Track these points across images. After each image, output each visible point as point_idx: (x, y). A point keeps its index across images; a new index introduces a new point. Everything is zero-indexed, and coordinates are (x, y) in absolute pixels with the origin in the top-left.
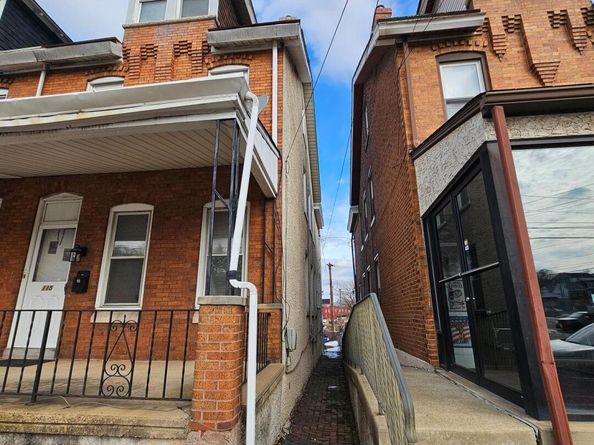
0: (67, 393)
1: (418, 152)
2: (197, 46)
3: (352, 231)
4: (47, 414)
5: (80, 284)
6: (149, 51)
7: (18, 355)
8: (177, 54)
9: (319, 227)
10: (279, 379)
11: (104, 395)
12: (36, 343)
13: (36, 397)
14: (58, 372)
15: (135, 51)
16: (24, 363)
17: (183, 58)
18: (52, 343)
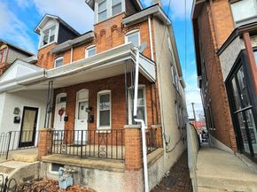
0: (90, 156)
1: (220, 52)
2: (119, 26)
3: (200, 87)
4: (85, 162)
5: (91, 120)
6: (103, 32)
7: (76, 143)
8: (112, 31)
9: (183, 87)
10: (162, 154)
11: (100, 157)
12: (80, 139)
13: (82, 157)
14: (87, 149)
15: (98, 33)
16: (78, 146)
17: (115, 31)
18: (84, 139)
